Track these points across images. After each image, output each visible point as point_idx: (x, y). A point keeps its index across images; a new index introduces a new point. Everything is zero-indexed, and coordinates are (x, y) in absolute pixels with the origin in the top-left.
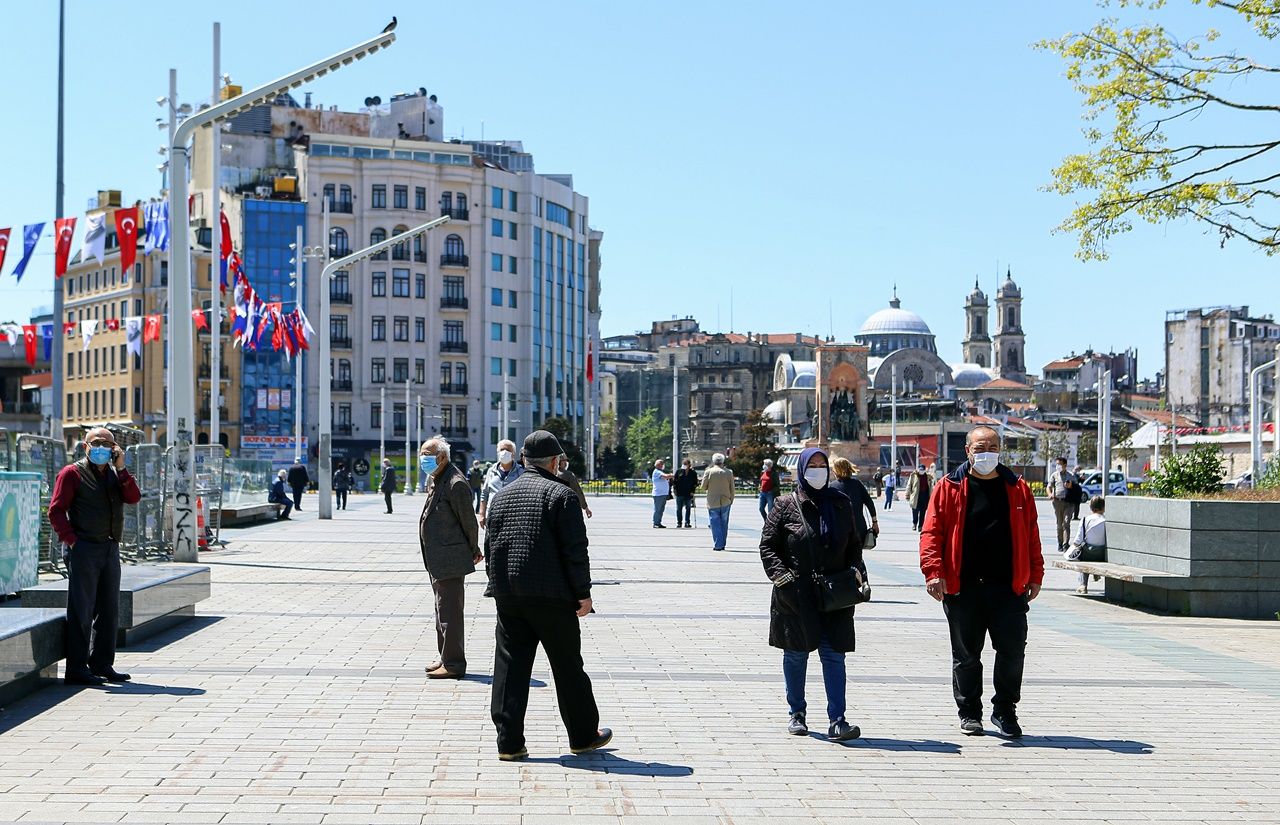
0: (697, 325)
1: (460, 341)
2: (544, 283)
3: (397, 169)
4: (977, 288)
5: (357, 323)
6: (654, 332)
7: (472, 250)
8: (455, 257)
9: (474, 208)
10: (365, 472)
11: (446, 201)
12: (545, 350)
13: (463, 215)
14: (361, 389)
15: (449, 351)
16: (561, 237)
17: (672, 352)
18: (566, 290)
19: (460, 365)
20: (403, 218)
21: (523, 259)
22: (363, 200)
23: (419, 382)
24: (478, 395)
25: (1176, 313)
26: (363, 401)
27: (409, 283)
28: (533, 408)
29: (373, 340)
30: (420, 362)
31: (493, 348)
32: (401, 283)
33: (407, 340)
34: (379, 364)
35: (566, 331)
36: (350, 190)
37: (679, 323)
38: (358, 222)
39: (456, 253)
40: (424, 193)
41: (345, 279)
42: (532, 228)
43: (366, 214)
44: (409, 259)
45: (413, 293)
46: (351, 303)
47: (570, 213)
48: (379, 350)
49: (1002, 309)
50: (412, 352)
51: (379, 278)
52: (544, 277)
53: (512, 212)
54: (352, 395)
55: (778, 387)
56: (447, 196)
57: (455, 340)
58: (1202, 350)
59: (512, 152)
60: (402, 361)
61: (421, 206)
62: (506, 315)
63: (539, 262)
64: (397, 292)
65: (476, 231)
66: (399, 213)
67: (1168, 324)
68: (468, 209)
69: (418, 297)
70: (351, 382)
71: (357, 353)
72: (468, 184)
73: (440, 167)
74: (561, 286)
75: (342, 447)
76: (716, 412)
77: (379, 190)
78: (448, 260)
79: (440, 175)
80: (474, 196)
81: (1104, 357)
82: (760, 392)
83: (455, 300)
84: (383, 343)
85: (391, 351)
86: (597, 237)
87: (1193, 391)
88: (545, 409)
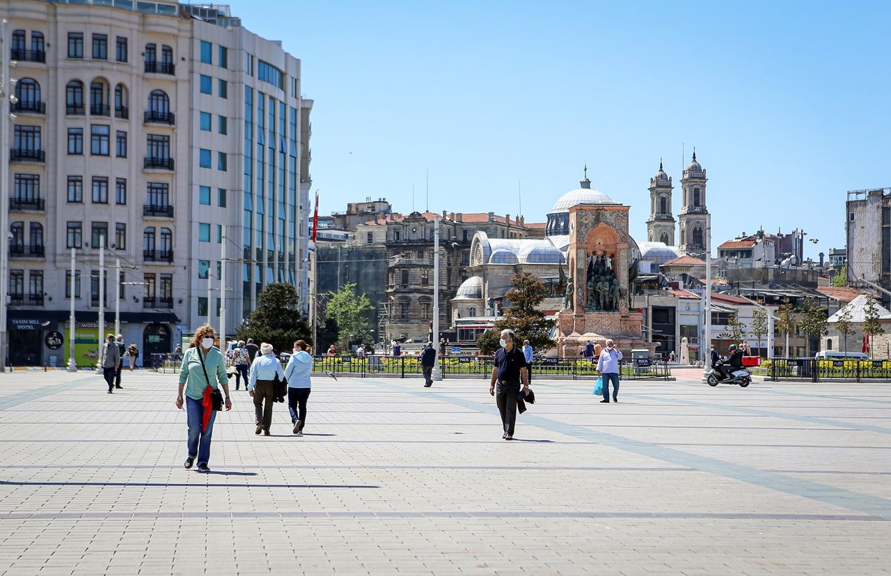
0: (390, 207)
1: (165, 204)
2: (256, 146)
3: (95, 16)
4: (661, 170)
5: (51, 183)
6: (349, 213)
7: (178, 107)
8: (160, 115)
9: (180, 62)
10: (58, 346)
11: (150, 54)
12: (256, 217)
13: (169, 69)
14: (55, 255)
15: (154, 215)
16: (273, 99)
17: (370, 230)
18: (278, 156)
19: (165, 231)
20: (103, 69)
21: (234, 119)
22: (58, 48)
23: (119, 248)
24: (185, 263)
25: (857, 193)
26: (57, 268)
27: (109, 141)
28: (243, 277)
29: (69, 201)
30: (121, 227)
31: (202, 213)
32: (100, 140)
33: (106, 203)
34: (75, 227)
35: (278, 198)
36: (43, 38)
37: (372, 205)
38: (51, 73)
39: (160, 110)
40: (126, 44)
41: (36, 134)
42: (244, 86)
43: (60, 64)
44: (108, 115)
45: (114, 151)
46: (44, 161)
47: (282, 75)
48: (74, 213)
49: (687, 189)
50: (112, 215)
51: (75, 134)
52: (256, 140)
53: (222, 69)
54: (45, 261)
55: (475, 263)
56: (151, 48)
57: (159, 204)
58: (883, 228)
59: (219, 15)
60: (100, 225)
61: (122, 57)
62: (215, 178)
63: (250, 123)
64: (96, 150)
65: (183, 88)
66: (98, 64)
67: (849, 204)
68: (174, 62)
69: (119, 156)
70: (43, 248)
71: (50, 216)
72: (175, 36)
73: (144, 16)
74: (273, 150)
75: (32, 318)
76: (412, 287)
77: (75, 39)
78: (152, 117)
79: (144, 25)
80: (181, 50)
81: (773, 238)
82: (454, 269)
83: (159, 160)
84: (80, 206)
85: (89, 214)
86: (307, 106)
87: (874, 269)
88: (256, 279)
